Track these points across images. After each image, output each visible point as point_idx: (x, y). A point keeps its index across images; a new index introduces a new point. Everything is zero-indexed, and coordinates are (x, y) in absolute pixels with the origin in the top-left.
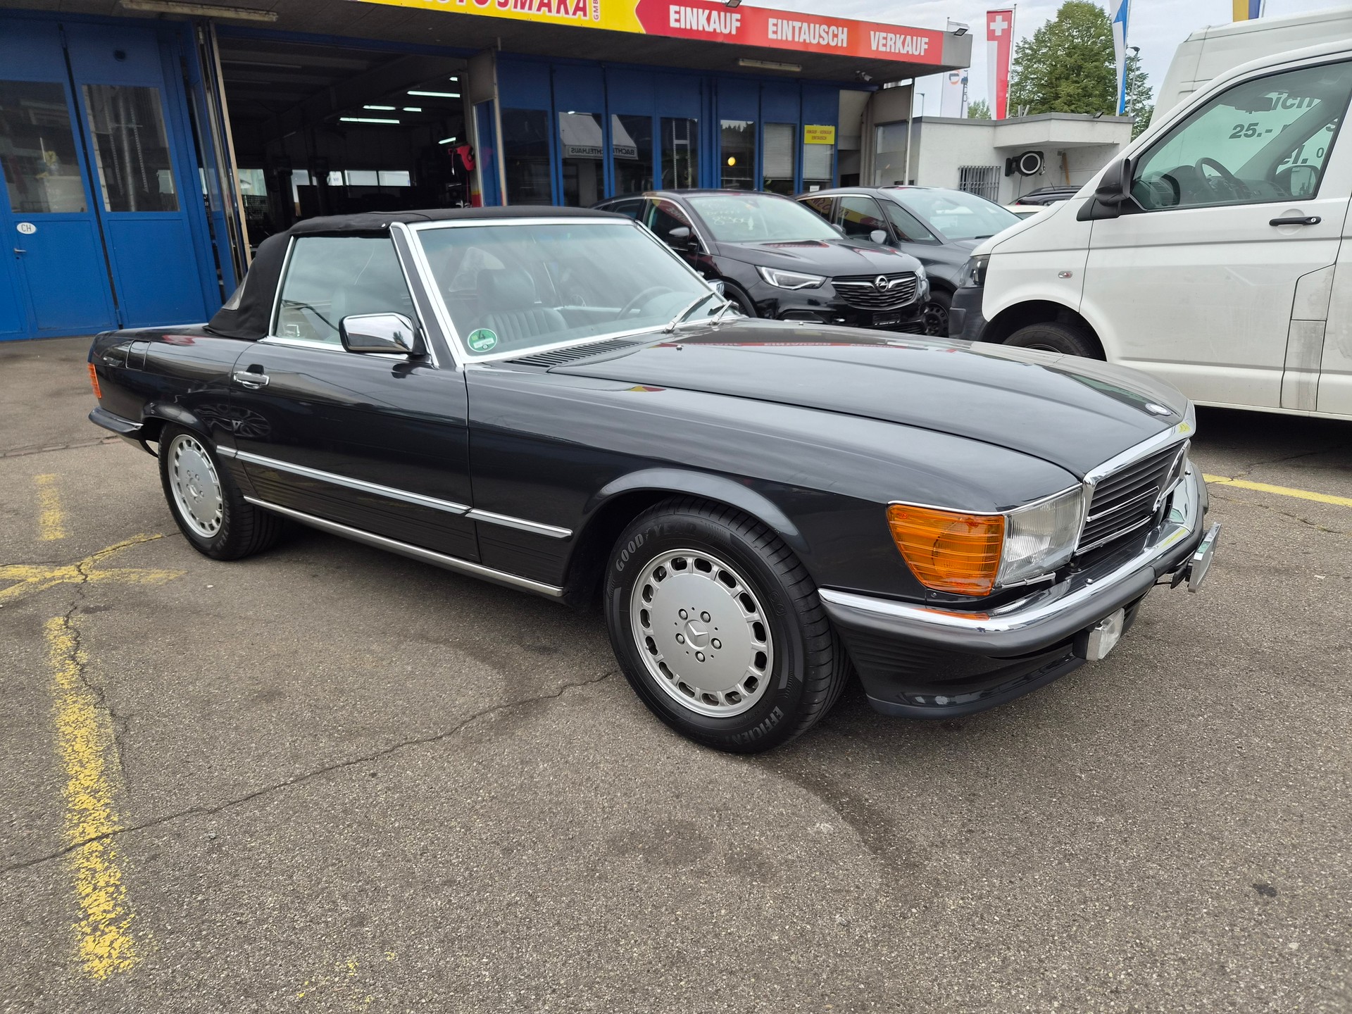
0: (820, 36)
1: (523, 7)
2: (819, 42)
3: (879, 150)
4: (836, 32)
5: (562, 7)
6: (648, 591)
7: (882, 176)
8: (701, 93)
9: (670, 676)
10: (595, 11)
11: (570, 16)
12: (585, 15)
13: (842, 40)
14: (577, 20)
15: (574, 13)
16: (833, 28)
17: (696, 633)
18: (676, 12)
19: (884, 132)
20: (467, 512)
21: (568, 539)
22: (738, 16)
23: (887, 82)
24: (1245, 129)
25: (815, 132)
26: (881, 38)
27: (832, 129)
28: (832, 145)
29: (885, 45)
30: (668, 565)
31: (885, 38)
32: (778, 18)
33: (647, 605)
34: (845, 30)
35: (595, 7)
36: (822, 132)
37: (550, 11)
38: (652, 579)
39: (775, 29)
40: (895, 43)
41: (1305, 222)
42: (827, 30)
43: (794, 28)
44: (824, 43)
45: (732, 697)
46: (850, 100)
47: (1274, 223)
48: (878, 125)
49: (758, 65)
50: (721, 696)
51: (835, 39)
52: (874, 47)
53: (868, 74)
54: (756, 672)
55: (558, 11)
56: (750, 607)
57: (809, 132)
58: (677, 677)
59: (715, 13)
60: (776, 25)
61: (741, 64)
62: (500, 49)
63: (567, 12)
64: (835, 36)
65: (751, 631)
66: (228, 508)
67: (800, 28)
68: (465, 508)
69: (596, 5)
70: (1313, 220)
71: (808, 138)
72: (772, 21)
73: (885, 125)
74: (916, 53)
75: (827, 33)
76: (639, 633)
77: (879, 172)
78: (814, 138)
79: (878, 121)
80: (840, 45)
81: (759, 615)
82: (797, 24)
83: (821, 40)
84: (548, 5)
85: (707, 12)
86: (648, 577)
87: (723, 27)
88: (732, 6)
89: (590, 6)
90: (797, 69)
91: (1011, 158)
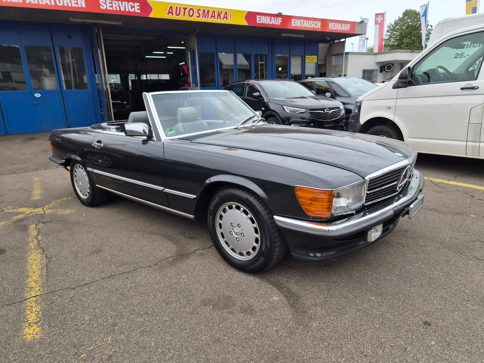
0: (311, 25)
1: (205, 17)
2: (310, 27)
3: (333, 64)
4: (316, 23)
5: (219, 17)
6: (221, 217)
7: (334, 73)
8: (269, 46)
9: (229, 246)
10: (230, 18)
12: (227, 20)
13: (319, 26)
14: (224, 22)
15: (223, 19)
17: (236, 231)
18: (259, 18)
19: (335, 58)
20: (164, 189)
21: (195, 199)
22: (281, 19)
23: (336, 40)
24: (459, 55)
25: (310, 58)
26: (333, 25)
27: (316, 57)
28: (316, 63)
29: (334, 27)
30: (227, 208)
31: (334, 25)
32: (295, 19)
33: (221, 222)
34: (320, 22)
36: (312, 58)
37: (215, 18)
38: (222, 212)
39: (294, 22)
40: (338, 26)
41: (473, 88)
43: (301, 22)
44: (312, 27)
45: (248, 253)
46: (322, 47)
47: (462, 89)
48: (332, 55)
49: (289, 35)
50: (245, 253)
51: (316, 26)
52: (330, 28)
53: (329, 38)
54: (255, 245)
55: (218, 19)
56: (253, 222)
58: (231, 246)
59: (273, 18)
61: (283, 35)
62: (198, 32)
63: (220, 19)
65: (253, 231)
66: (91, 189)
67: (303, 22)
68: (163, 188)
69: (231, 16)
70: (476, 88)
71: (307, 60)
72: (293, 20)
73: (335, 55)
74: (346, 30)
75: (313, 23)
76: (219, 231)
77: (333, 72)
78: (310, 60)
79: (333, 54)
81: (256, 225)
85: (270, 17)
86: (221, 212)
87: (277, 22)
88: (279, 15)
89: (229, 16)
90: (303, 36)
91: (382, 66)
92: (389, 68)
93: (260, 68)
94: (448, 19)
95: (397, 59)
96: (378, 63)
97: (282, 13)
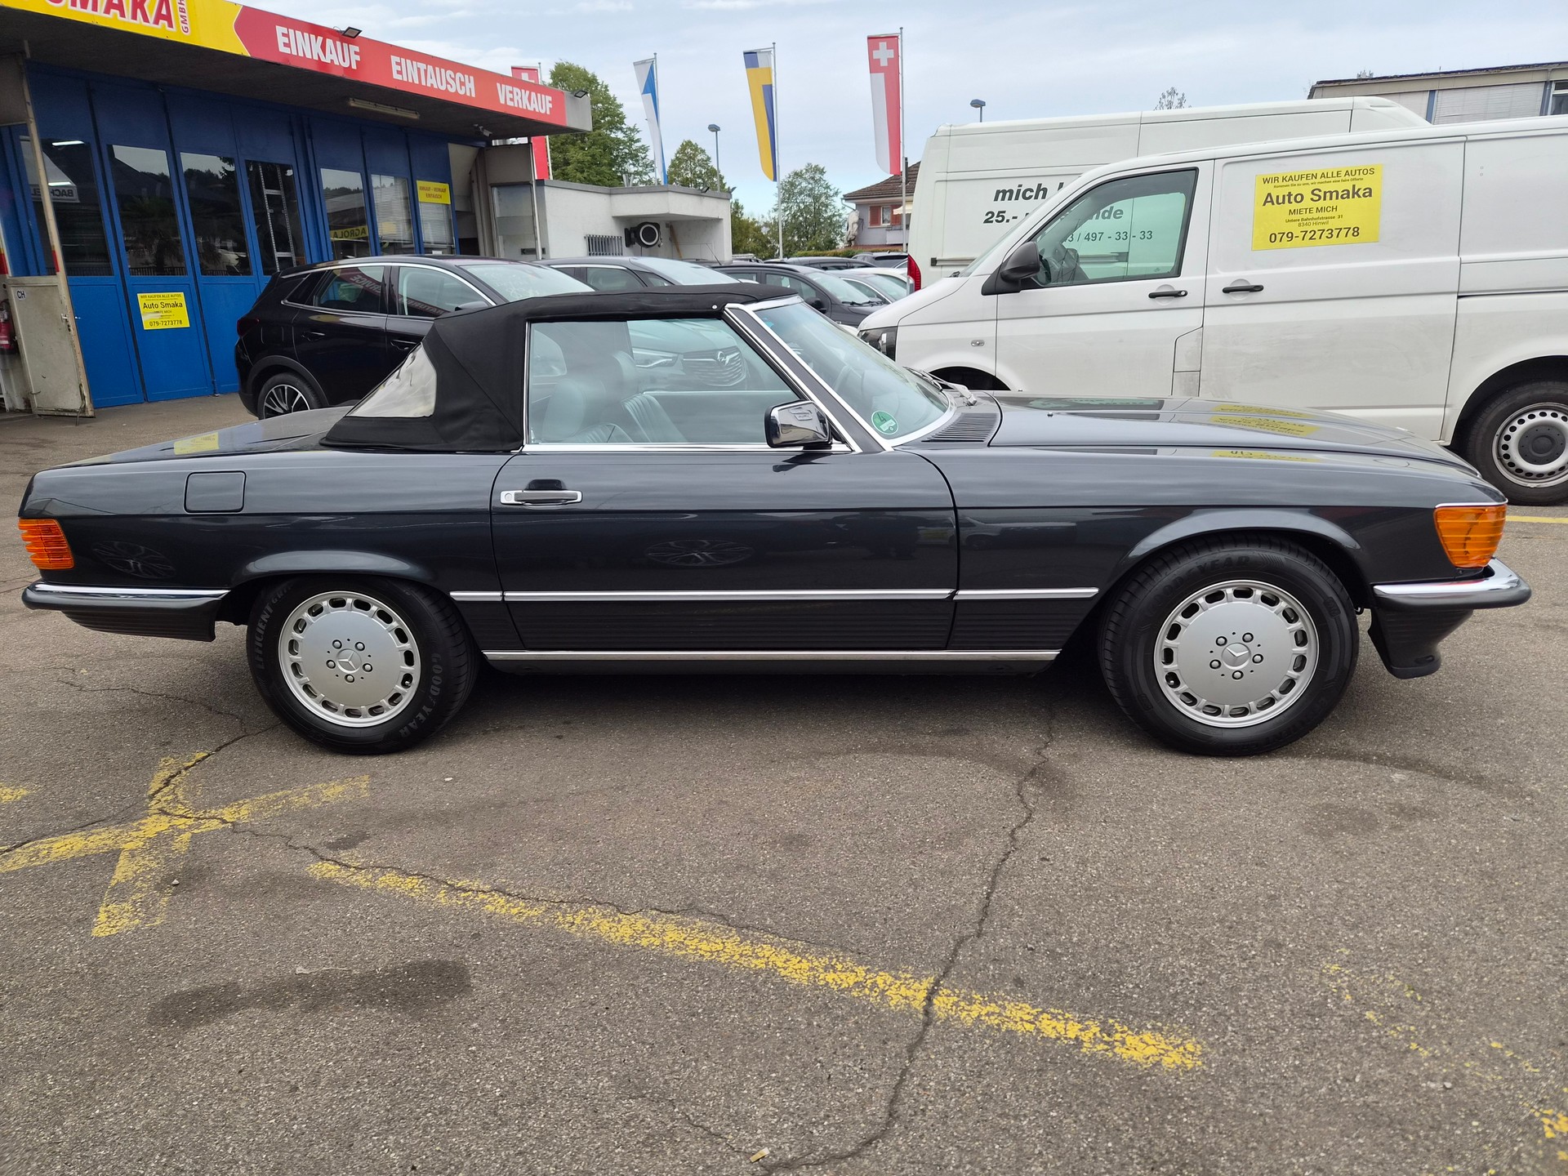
0: (448, 83)
1: (84, 6)
2: (447, 88)
3: (497, 215)
4: (462, 80)
5: (139, 11)
6: (1174, 630)
7: (504, 243)
8: (292, 134)
9: (1195, 703)
10: (182, 22)
11: (151, 24)
12: (171, 25)
13: (470, 89)
14: (160, 31)
15: (156, 22)
16: (459, 75)
17: (1235, 655)
18: (284, 35)
19: (499, 194)
20: (953, 594)
21: (1090, 597)
22: (357, 49)
23: (495, 139)
25: (429, 189)
26: (508, 92)
27: (446, 186)
28: (447, 205)
29: (512, 100)
30: (1202, 601)
31: (511, 92)
32: (400, 57)
33: (1172, 644)
34: (472, 78)
35: (182, 16)
36: (435, 189)
37: (123, 15)
38: (1181, 617)
39: (399, 68)
40: (522, 99)
41: (1177, 295)
42: (453, 76)
43: (419, 69)
44: (452, 90)
46: (460, 155)
47: (1152, 296)
48: (493, 186)
49: (370, 106)
50: (1252, 706)
51: (463, 87)
52: (502, 101)
53: (486, 128)
54: (1294, 674)
55: (134, 17)
56: (1294, 619)
57: (423, 188)
58: (1202, 702)
59: (329, 42)
60: (399, 64)
61: (352, 104)
62: (28, 56)
63: (146, 19)
64: (462, 84)
65: (1292, 640)
66: (429, 678)
67: (426, 71)
69: (183, 14)
70: (1183, 293)
71: (422, 196)
72: (394, 59)
73: (499, 186)
74: (543, 112)
75: (454, 79)
76: (1162, 672)
77: (500, 238)
78: (429, 196)
79: (493, 182)
80: (468, 94)
81: (1301, 624)
82: (422, 66)
83: (449, 86)
84: (120, 7)
85: (320, 39)
86: (1176, 616)
87: (341, 59)
88: (349, 36)
89: (176, 15)
90: (415, 117)
91: (629, 228)
92: (650, 234)
93: (269, 211)
94: (953, 126)
95: (672, 212)
96: (619, 219)
97: (360, 31)
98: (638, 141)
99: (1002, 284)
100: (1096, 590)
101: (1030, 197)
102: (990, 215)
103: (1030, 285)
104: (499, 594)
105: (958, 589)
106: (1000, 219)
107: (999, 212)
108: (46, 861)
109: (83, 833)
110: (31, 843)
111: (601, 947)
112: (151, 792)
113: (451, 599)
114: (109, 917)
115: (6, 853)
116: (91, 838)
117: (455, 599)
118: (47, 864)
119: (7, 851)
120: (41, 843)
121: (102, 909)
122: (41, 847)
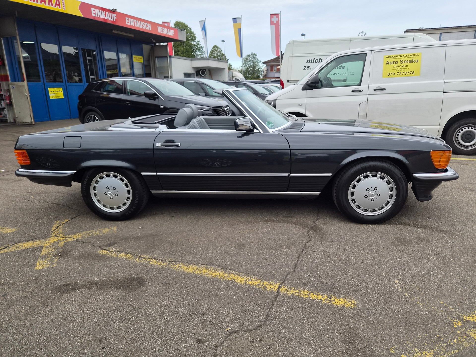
1: (34, 1)
2: (142, 28)
3: (157, 66)
5: (50, 3)
6: (354, 186)
7: (159, 74)
8: (96, 41)
9: (360, 208)
10: (63, 6)
11: (54, 7)
12: (60, 7)
13: (149, 28)
14: (57, 9)
15: (55, 6)
16: (146, 23)
17: (372, 194)
18: (94, 11)
19: (158, 60)
20: (289, 175)
22: (116, 15)
23: (157, 43)
26: (161, 29)
27: (142, 57)
28: (142, 63)
29: (162, 31)
30: (362, 178)
31: (162, 29)
32: (129, 18)
33: (353, 190)
34: (150, 24)
35: (63, 5)
36: (139, 58)
37: (45, 4)
38: (356, 183)
40: (165, 31)
41: (360, 91)
42: (144, 24)
43: (134, 22)
46: (146, 48)
47: (353, 91)
48: (156, 57)
49: (119, 33)
50: (377, 209)
52: (159, 32)
53: (155, 40)
54: (389, 200)
55: (49, 4)
56: (389, 183)
57: (135, 58)
58: (362, 208)
59: (107, 13)
60: (128, 20)
61: (114, 32)
63: (52, 5)
64: (147, 26)
65: (388, 190)
69: (63, 4)
70: (362, 91)
71: (134, 60)
72: (127, 18)
73: (158, 57)
74: (171, 35)
76: (350, 199)
78: (136, 60)
80: (149, 29)
81: (392, 185)
82: (135, 21)
83: (143, 27)
84: (45, 2)
85: (105, 12)
87: (110, 18)
88: (113, 11)
89: (61, 4)
90: (133, 36)
91: (197, 71)
92: (203, 73)
93: (88, 64)
94: (295, 40)
95: (210, 66)
96: (194, 68)
97: (117, 10)
98: (200, 45)
99: (308, 87)
100: (331, 174)
101: (317, 62)
102: (305, 67)
103: (316, 87)
104: (156, 173)
105: (291, 173)
106: (308, 68)
107: (308, 66)
108: (21, 249)
109: (32, 241)
110: (16, 244)
111: (184, 274)
112: (52, 230)
113: (141, 175)
114: (40, 264)
115: (10, 247)
116: (35, 243)
117: (143, 174)
118: (22, 250)
119: (10, 246)
120: (20, 244)
121: (38, 262)
122: (20, 245)
